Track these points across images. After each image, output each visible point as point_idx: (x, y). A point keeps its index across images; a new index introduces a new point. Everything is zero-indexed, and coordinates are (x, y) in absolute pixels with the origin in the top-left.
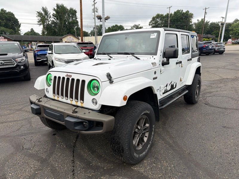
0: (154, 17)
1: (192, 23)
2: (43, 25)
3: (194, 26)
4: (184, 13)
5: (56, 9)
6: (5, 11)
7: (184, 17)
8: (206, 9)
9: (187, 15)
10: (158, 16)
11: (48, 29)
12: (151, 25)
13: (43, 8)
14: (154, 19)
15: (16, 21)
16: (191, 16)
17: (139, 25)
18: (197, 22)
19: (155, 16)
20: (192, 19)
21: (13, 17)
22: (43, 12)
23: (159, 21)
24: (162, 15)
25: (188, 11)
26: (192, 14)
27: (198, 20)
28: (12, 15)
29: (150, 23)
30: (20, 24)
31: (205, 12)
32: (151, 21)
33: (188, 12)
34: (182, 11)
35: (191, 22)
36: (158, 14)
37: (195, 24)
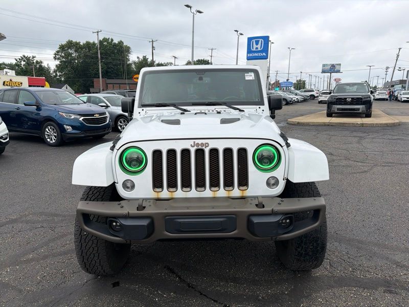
0: (62, 45)
1: (130, 62)
3: (133, 66)
4: (115, 43)
7: (116, 51)
8: (153, 41)
9: (122, 47)
10: (70, 44)
12: (58, 59)
14: (62, 48)
16: (128, 50)
17: (33, 57)
18: (137, 60)
19: (64, 43)
20: (129, 55)
23: (72, 54)
24: (77, 44)
25: (121, 41)
26: (129, 48)
27: (138, 58)
29: (55, 54)
31: (153, 47)
32: (58, 52)
33: (121, 43)
34: (112, 40)
35: (129, 60)
36: (69, 41)
37: (135, 63)
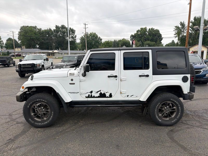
2: (178, 37)
5: (193, 21)
6: (154, 29)
11: (182, 40)
13: (181, 22)
15: (160, 36)
21: (158, 33)
22: (180, 26)
28: (158, 31)
30: (163, 38)
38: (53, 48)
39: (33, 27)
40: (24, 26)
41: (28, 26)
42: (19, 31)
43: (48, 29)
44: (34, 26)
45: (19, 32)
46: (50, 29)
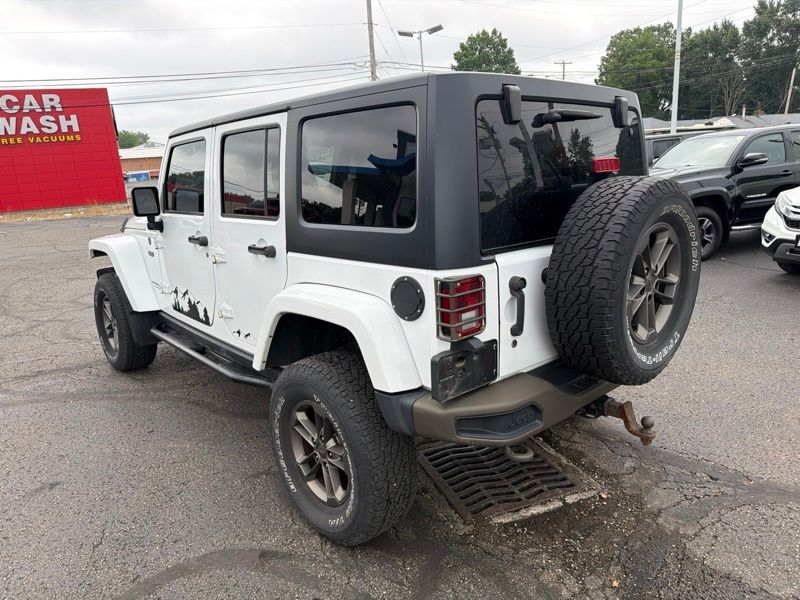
38: (727, 110)
39: (658, 29)
40: (622, 33)
41: (637, 31)
42: (605, 54)
43: (715, 27)
44: (662, 25)
45: (603, 59)
46: (727, 26)
